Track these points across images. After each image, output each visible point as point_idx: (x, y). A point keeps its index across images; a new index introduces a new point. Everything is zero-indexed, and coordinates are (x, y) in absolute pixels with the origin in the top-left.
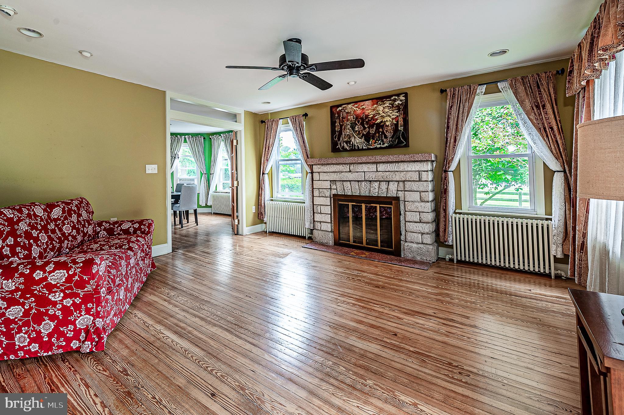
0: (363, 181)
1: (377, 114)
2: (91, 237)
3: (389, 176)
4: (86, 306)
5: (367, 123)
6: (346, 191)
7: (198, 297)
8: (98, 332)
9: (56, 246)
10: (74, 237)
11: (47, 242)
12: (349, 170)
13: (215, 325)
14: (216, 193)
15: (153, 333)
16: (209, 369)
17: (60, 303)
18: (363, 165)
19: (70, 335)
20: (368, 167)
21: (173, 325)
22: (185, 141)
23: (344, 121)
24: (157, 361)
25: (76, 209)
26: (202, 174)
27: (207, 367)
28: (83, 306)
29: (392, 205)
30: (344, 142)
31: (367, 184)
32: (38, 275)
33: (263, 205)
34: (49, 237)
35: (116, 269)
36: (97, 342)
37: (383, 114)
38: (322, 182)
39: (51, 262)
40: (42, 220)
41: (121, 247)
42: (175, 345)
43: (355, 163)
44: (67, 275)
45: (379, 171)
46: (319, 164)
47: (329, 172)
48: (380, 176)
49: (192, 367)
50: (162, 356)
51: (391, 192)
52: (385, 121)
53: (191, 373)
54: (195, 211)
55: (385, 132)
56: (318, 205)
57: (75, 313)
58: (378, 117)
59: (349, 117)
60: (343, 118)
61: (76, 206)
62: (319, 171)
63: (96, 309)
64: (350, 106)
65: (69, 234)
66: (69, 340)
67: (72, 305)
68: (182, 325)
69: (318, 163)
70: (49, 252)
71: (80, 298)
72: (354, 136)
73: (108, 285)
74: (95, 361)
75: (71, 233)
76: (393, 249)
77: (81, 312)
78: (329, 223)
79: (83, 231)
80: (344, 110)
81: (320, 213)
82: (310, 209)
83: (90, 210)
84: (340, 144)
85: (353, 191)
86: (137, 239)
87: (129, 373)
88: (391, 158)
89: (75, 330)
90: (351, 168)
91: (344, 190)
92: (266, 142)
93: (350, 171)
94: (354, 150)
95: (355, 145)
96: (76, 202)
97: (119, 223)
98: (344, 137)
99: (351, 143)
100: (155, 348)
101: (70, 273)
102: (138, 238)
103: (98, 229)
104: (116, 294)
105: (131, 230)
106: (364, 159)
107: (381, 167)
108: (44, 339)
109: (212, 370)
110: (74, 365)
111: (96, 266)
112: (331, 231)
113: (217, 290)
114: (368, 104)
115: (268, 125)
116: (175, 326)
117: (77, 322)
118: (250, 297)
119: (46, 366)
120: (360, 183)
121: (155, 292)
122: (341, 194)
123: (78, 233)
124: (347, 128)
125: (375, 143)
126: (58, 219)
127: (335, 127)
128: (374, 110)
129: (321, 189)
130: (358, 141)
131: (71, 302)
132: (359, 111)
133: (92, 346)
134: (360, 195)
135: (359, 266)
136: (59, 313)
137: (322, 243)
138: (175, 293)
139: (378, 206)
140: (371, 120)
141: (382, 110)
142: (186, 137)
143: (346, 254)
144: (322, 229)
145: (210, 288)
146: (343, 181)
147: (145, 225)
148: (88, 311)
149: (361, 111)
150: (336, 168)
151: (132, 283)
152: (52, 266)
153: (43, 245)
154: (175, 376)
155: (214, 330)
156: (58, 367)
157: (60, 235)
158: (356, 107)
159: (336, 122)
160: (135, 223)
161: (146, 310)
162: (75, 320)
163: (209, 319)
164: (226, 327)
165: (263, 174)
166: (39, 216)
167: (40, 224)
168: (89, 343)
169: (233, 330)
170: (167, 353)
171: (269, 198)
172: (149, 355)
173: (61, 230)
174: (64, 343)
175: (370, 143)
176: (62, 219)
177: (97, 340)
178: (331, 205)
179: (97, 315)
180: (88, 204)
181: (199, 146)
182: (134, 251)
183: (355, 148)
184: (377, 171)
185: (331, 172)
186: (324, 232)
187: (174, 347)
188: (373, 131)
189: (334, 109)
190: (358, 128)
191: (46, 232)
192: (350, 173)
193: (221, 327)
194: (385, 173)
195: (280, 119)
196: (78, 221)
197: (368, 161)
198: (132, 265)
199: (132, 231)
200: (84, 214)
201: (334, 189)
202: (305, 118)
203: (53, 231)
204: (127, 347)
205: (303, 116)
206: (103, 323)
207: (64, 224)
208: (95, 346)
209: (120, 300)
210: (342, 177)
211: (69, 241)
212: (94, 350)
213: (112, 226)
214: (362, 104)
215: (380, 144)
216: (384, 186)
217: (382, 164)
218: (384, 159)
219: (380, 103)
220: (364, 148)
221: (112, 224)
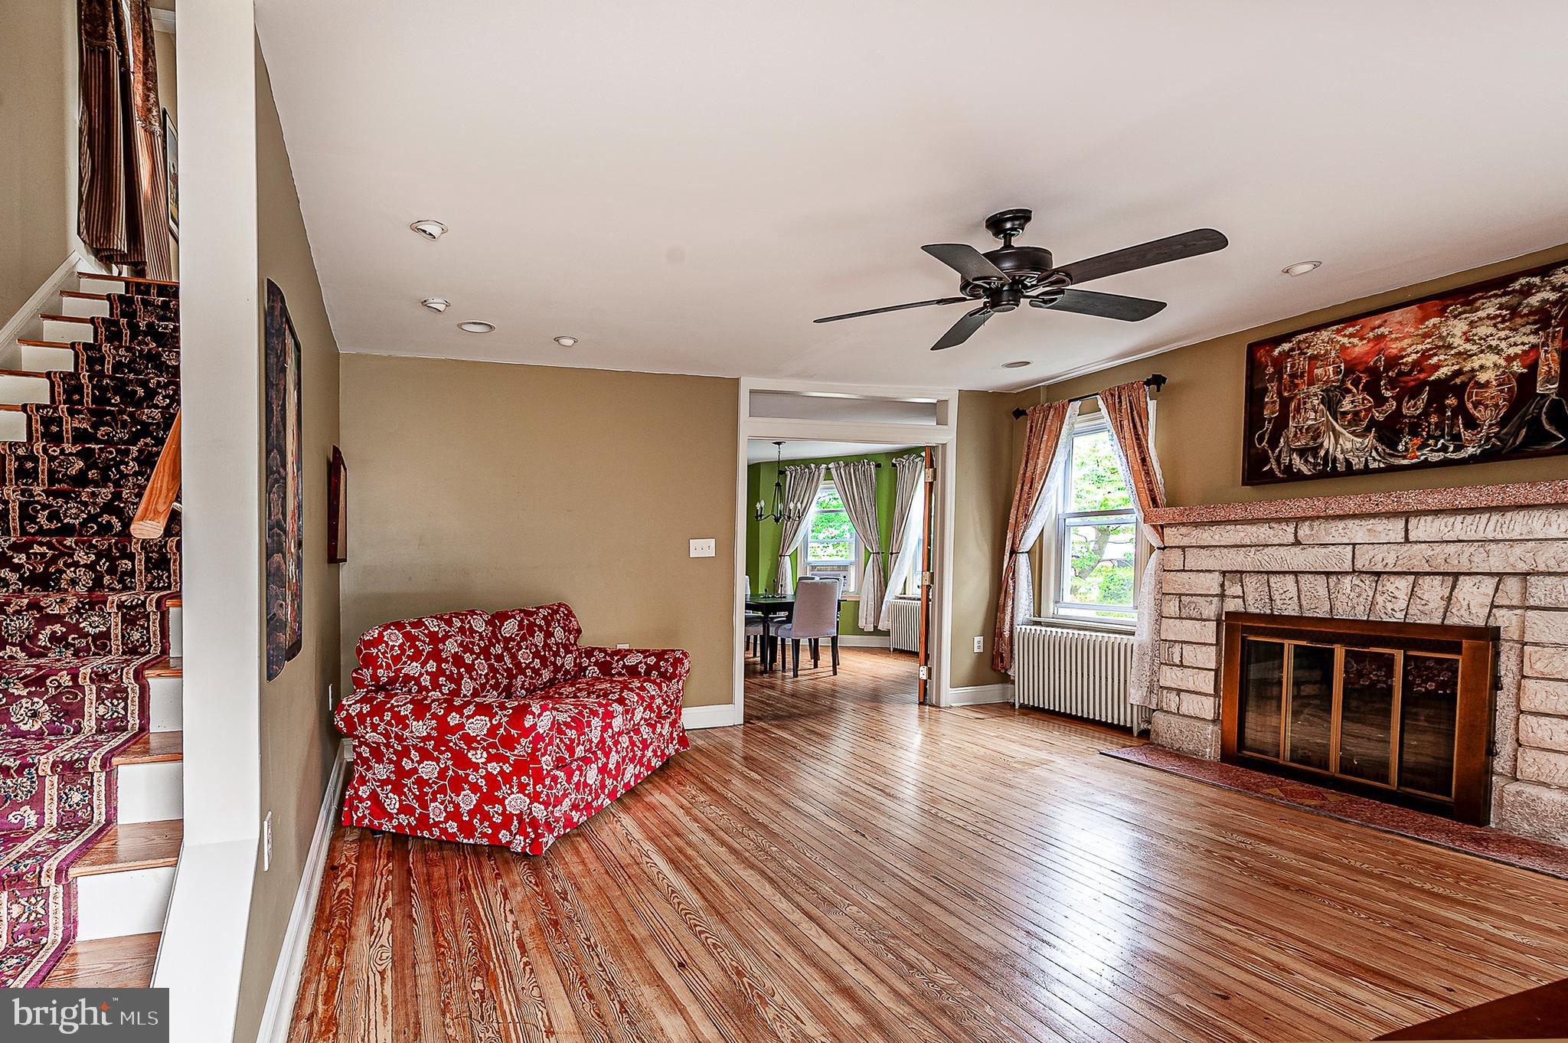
0: (1347, 573)
1: (1439, 347)
2: (570, 674)
3: (1458, 558)
4: (519, 778)
5: (1392, 383)
6: (1278, 602)
7: (748, 813)
8: (534, 823)
9: (501, 683)
10: (536, 672)
11: (486, 675)
12: (1292, 539)
13: (752, 866)
14: (903, 601)
15: (633, 853)
16: (698, 928)
17: (483, 768)
18: (1350, 523)
19: (497, 819)
20: (1369, 530)
21: (673, 848)
22: (829, 476)
23: (1296, 386)
24: (618, 893)
25: (543, 623)
26: (868, 554)
27: (696, 925)
28: (515, 778)
29: (1459, 652)
30: (1294, 450)
31: (1361, 584)
32: (454, 719)
33: (1007, 634)
34: (491, 667)
35: (577, 731)
36: (532, 839)
37: (1468, 346)
38: (1193, 575)
39: (471, 703)
40: (481, 638)
41: (606, 695)
42: (661, 879)
43: (1318, 517)
44: (489, 725)
45: (1416, 542)
46: (1183, 524)
47: (1220, 546)
48: (1416, 557)
49: (669, 916)
50: (630, 890)
51: (1463, 612)
52: (1473, 370)
53: (663, 924)
54: (834, 640)
55: (1470, 406)
56: (1175, 642)
57: (504, 788)
58: (1442, 357)
59: (1318, 371)
60: (1293, 376)
61: (545, 618)
62: (1185, 542)
63: (534, 788)
64: (1325, 335)
65: (528, 666)
66: (496, 828)
67: (499, 773)
68: (690, 852)
69: (1178, 519)
70: (488, 691)
71: (510, 765)
72: (1334, 430)
73: (558, 753)
74: (530, 869)
75: (530, 663)
76: (1449, 795)
77: (511, 787)
78: (1210, 695)
79: (554, 664)
80: (1299, 349)
81: (1177, 666)
82: (1150, 654)
83: (574, 625)
84: (1278, 459)
85: (1304, 603)
86: (642, 685)
87: (569, 897)
88: (1469, 496)
89: (503, 814)
90: (1301, 533)
91: (1271, 600)
92: (1026, 466)
93: (1297, 543)
94: (1330, 472)
95: (1335, 460)
96: (543, 612)
97: (623, 654)
98: (1295, 435)
99: (1322, 453)
100: (625, 875)
101: (494, 722)
102: (645, 684)
103: (585, 662)
104: (577, 772)
105: (642, 669)
106: (1351, 505)
107: (1423, 529)
108: (464, 818)
109: (701, 932)
110: (501, 867)
111: (531, 717)
112: (1214, 721)
113: (797, 810)
114: (1400, 319)
115: (1032, 422)
116: (676, 851)
117: (507, 802)
118: (864, 836)
119: (466, 858)
120: (1333, 579)
121: (671, 790)
122: (1258, 611)
123: (544, 665)
124: (1309, 406)
125: (1423, 446)
126: (511, 639)
127: (1262, 407)
128: (1426, 336)
129: (1187, 595)
130: (1348, 445)
131: (499, 769)
132: (1360, 347)
133: (526, 843)
134: (1333, 619)
135: (1263, 826)
136: (482, 783)
137: (1178, 750)
138: (708, 798)
139: (1399, 655)
140: (1411, 371)
141: (1465, 333)
142: (830, 466)
143: (1246, 789)
144: (1184, 710)
145: (784, 802)
146: (1268, 573)
147: (667, 661)
148: (522, 788)
149: (1371, 344)
150: (1242, 534)
151: (618, 763)
152: (472, 707)
153: (480, 678)
154: (635, 921)
155: (746, 874)
156: (480, 864)
157: (511, 666)
158: (1351, 336)
159: (1265, 390)
160: (650, 656)
161: (641, 815)
162: (505, 798)
163: (747, 854)
164: (772, 875)
165: (1013, 552)
166: (477, 632)
167: (478, 645)
168: (522, 838)
169: (782, 883)
170: (641, 887)
171: (1028, 616)
172: (610, 881)
173: (514, 657)
174: (490, 831)
175: (1400, 447)
176: (518, 638)
177: (533, 836)
178: (1218, 643)
179: (535, 797)
180: (570, 614)
181: (864, 485)
182: (626, 705)
183: (1334, 467)
184: (1407, 540)
185: (1223, 546)
186: (1186, 721)
187: (656, 881)
188: (1412, 408)
189: (1261, 353)
190: (1352, 402)
191: (487, 659)
192: (1297, 550)
193: (763, 873)
194: (1438, 548)
195: (1070, 401)
196: (546, 646)
197: (1367, 508)
198: (616, 730)
199: (643, 671)
200: (559, 634)
201: (1234, 597)
202: (1158, 390)
203: (499, 658)
204: (583, 862)
205: (1148, 383)
206: (545, 813)
207: (520, 648)
208: (530, 845)
209: (586, 785)
210: (1263, 562)
211: (526, 677)
212: (527, 850)
213: (608, 659)
214: (1377, 323)
215: (1444, 449)
216: (1433, 591)
217: (1429, 519)
218: (1433, 501)
219: (1456, 309)
220: (1373, 465)
221: (609, 655)
